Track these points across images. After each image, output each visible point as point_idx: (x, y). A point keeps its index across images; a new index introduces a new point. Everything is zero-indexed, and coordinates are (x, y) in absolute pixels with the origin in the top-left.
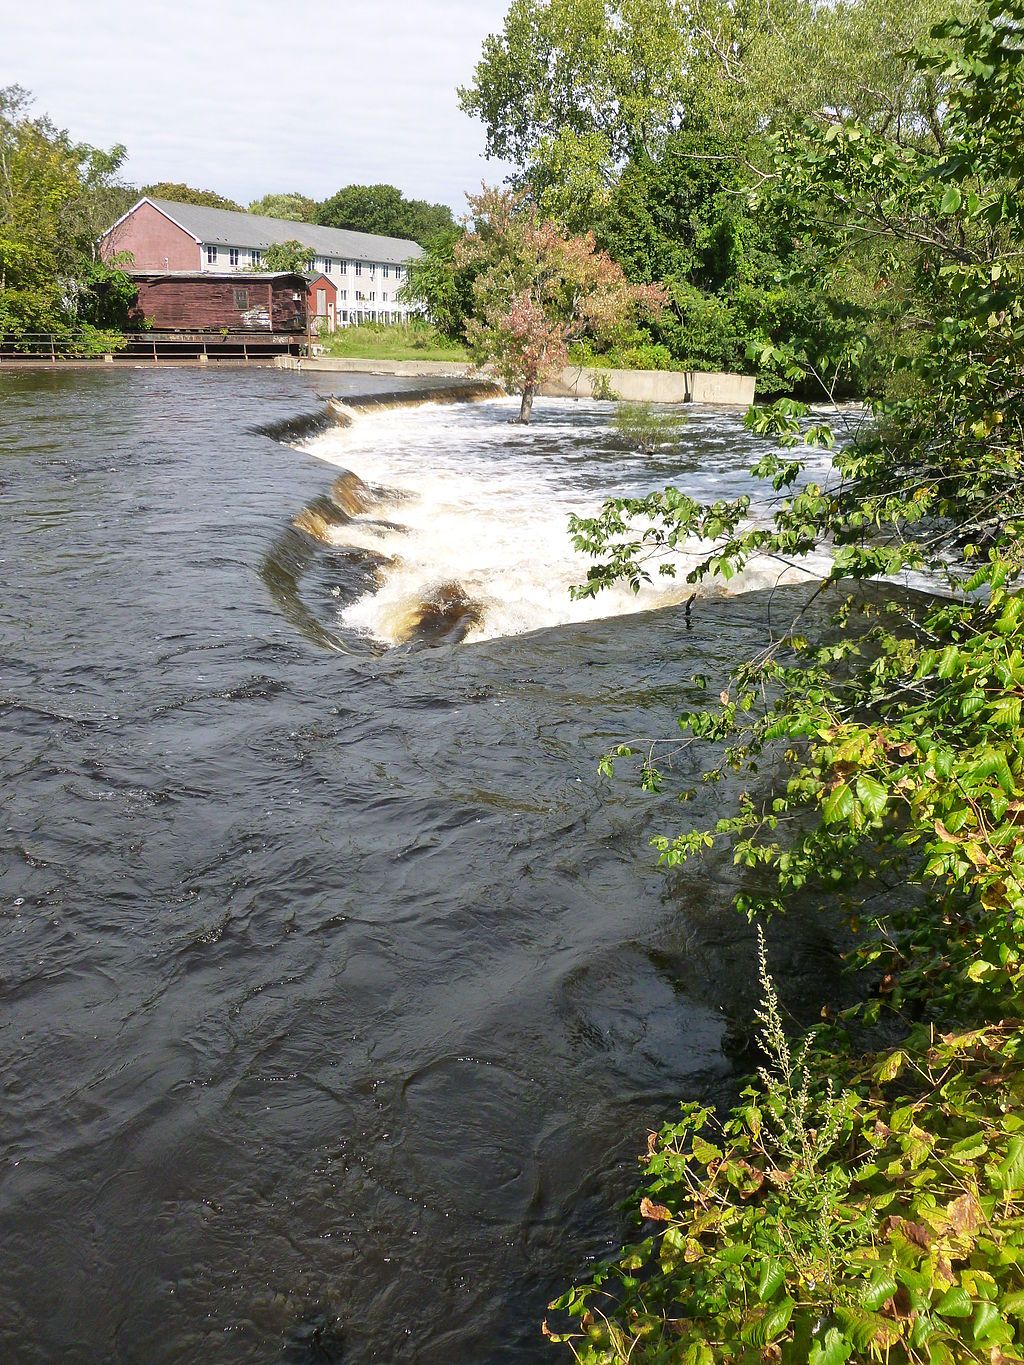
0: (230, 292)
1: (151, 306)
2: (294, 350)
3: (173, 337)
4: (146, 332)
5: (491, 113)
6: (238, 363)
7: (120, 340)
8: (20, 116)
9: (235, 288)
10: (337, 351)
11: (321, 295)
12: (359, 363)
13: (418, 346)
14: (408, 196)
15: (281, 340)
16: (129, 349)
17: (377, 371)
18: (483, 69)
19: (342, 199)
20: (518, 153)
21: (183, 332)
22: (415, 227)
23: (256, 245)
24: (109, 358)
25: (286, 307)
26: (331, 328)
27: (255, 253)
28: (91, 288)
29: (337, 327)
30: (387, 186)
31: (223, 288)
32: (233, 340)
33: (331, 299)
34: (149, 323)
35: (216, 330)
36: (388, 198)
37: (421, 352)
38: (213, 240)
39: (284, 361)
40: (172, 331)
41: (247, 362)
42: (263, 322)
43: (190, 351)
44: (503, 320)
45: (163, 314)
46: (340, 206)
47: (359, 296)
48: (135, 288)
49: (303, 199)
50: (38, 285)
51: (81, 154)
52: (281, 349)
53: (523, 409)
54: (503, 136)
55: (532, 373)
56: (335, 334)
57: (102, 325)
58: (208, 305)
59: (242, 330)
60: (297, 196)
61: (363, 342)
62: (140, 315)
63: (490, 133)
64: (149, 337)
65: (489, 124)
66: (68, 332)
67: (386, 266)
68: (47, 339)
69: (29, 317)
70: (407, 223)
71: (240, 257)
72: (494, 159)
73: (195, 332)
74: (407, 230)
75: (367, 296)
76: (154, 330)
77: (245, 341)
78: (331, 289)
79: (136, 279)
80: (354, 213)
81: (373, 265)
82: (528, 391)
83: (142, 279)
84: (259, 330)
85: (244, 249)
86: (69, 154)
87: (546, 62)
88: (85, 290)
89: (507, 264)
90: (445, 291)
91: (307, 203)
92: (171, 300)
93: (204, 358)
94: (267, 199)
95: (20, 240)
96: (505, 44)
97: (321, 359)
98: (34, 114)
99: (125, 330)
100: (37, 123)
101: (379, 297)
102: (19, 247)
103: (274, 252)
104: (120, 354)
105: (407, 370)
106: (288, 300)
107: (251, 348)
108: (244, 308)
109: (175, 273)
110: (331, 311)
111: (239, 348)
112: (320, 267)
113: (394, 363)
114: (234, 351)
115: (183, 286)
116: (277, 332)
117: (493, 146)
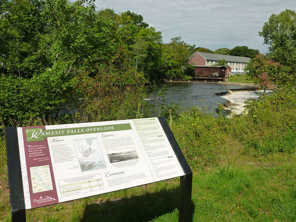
0: (211, 69)
1: (196, 72)
2: (222, 80)
3: (200, 77)
4: (195, 76)
5: (265, 36)
6: (212, 82)
7: (191, 78)
8: (179, 41)
9: (212, 69)
10: (230, 81)
11: (228, 70)
12: (234, 83)
13: (247, 80)
14: (249, 48)
15: (220, 78)
16: (192, 79)
17: (237, 84)
18: (264, 28)
19: (235, 49)
20: (271, 43)
21: (202, 76)
22: (251, 54)
23: (217, 60)
24: (189, 81)
25: (221, 72)
26: (230, 76)
27: (216, 61)
28: (187, 69)
29: (231, 75)
30: (245, 46)
31: (210, 69)
32: (211, 78)
33: (230, 70)
34: (196, 75)
35: (207, 76)
36: (245, 48)
37: (247, 81)
38: (208, 59)
39: (220, 82)
40: (200, 76)
41: (213, 82)
42: (217, 75)
43: (202, 80)
44: (261, 77)
45: (199, 73)
46: (234, 50)
47: (236, 69)
48: (194, 69)
49: (227, 49)
50: (179, 68)
51: (188, 46)
52: (220, 80)
53: (264, 93)
54: (268, 40)
55: (266, 87)
56: (230, 77)
57: (188, 75)
58: (207, 72)
59: (212, 76)
60: (226, 49)
61: (236, 79)
62: (195, 73)
63: (265, 40)
64: (196, 77)
65: (265, 38)
66: (183, 76)
67: (243, 63)
68: (180, 77)
69: (177, 73)
70: (249, 54)
71: (213, 62)
72: (265, 44)
73: (204, 76)
74: (249, 55)
75: (238, 69)
76: (197, 76)
77: (213, 78)
78: (230, 69)
79: (195, 67)
80: (237, 52)
81: (240, 63)
82: (265, 89)
83: (196, 67)
84: (216, 76)
85: (214, 61)
86: (186, 47)
87: (277, 26)
88: (186, 69)
89: (262, 67)
90: (253, 69)
91: (228, 50)
92: (200, 71)
93: (205, 81)
94: (219, 49)
95: (177, 61)
96: (269, 23)
97: (227, 82)
98: (181, 41)
99: (192, 76)
100: (182, 42)
101: (241, 69)
102: (177, 62)
103: (220, 61)
104: (191, 80)
105: (243, 85)
106: (222, 71)
107: (214, 80)
108: (213, 72)
109: (201, 66)
110: (230, 73)
111: (212, 80)
112: (229, 64)
113: (241, 83)
114: (211, 80)
115: (203, 68)
116: (219, 77)
117: (265, 42)
